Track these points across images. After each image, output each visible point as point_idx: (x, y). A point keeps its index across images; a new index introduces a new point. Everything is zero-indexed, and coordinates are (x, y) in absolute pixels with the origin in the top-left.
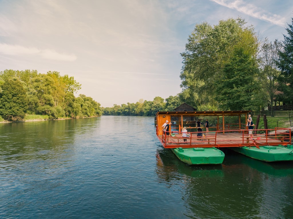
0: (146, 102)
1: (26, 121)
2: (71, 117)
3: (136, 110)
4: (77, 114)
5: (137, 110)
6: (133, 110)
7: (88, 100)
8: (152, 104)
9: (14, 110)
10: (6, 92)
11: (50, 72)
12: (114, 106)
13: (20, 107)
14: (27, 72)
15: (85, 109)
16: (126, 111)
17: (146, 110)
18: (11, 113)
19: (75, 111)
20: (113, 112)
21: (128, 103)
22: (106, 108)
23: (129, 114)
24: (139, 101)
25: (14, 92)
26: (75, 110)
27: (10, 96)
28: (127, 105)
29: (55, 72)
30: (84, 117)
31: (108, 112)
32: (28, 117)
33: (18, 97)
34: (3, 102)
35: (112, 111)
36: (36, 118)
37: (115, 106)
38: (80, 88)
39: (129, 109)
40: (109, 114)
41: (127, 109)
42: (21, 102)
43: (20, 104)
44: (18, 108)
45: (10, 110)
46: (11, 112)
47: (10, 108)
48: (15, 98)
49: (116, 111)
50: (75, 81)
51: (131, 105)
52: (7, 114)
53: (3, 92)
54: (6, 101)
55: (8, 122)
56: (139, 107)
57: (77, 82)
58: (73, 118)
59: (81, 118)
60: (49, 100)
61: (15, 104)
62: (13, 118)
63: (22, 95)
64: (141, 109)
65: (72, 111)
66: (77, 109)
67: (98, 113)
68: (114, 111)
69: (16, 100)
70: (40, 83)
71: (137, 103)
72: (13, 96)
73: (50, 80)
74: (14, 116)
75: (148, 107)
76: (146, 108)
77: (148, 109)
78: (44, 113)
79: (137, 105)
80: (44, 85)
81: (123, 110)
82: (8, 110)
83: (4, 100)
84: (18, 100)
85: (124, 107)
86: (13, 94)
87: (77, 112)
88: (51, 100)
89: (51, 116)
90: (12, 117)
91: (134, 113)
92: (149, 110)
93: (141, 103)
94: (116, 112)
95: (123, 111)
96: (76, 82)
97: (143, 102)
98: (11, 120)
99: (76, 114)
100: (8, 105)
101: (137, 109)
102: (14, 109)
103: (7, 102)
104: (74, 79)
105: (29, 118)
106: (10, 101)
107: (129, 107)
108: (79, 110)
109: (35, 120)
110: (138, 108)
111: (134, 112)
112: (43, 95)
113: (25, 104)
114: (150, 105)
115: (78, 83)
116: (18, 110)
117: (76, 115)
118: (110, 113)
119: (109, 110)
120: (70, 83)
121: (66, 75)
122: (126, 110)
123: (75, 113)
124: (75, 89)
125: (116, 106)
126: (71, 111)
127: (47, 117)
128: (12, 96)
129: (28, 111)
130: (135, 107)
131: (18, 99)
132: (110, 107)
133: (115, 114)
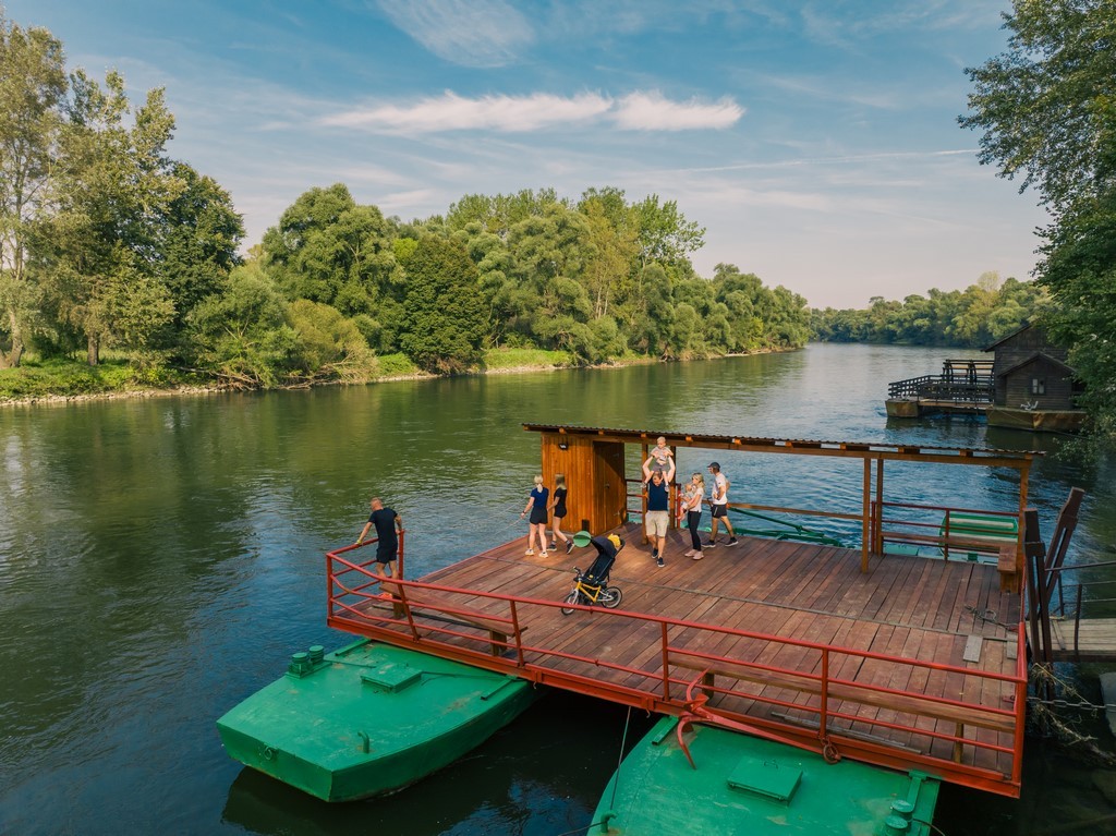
0: (1010, 286)
1: (490, 371)
2: (660, 354)
3: (960, 324)
4: (681, 344)
5: (965, 324)
6: (949, 320)
7: (742, 287)
8: (1036, 296)
9: (440, 337)
10: (419, 279)
11: (592, 190)
12: (872, 304)
13: (460, 326)
14: (525, 197)
15: (719, 326)
16: (920, 327)
17: (1002, 321)
18: (433, 348)
19: (672, 333)
20: (865, 328)
21: (933, 292)
22: (843, 311)
23: (932, 339)
24: (976, 284)
25: (440, 277)
26: (672, 327)
27: (429, 292)
28: (928, 297)
29: (607, 192)
30: (710, 356)
31: (848, 329)
32: (497, 357)
33: (451, 296)
34: (412, 311)
35: (861, 327)
36: (524, 362)
37: (876, 305)
38: (701, 245)
39: (933, 317)
40: (852, 336)
41: (923, 316)
42: (461, 309)
43: (458, 318)
44: (451, 330)
45: (430, 339)
46: (432, 345)
47: (431, 331)
48: (442, 297)
49: (879, 322)
50: (682, 216)
51: (943, 299)
52: (422, 352)
53: (409, 279)
54: (420, 309)
55: (428, 376)
56: (976, 308)
57: (689, 220)
58: (669, 357)
59: (699, 359)
60: (571, 299)
61: (442, 318)
62: (441, 365)
63: (464, 288)
64: (984, 316)
65: (662, 334)
66: (680, 327)
67: (784, 336)
68: (871, 326)
69: (447, 305)
70: (540, 238)
71: (971, 290)
72: (438, 290)
73: (576, 225)
74: (443, 357)
75: (1012, 309)
76: (1004, 316)
77: (1014, 320)
78: (552, 343)
79: (967, 301)
80: (553, 243)
81: (905, 320)
82: (425, 339)
83: (413, 307)
84: (452, 305)
85: (914, 308)
86: (436, 285)
87: (681, 337)
88: (578, 296)
89: (577, 355)
90: (439, 360)
91: (951, 335)
92: (1015, 325)
93: (988, 290)
94: (876, 328)
95: (907, 325)
96: (684, 222)
97: (999, 288)
98: (436, 371)
99: (678, 342)
100: (424, 321)
101: (965, 320)
102: (442, 335)
103: (420, 313)
104: (679, 211)
105: (500, 361)
106: (430, 309)
107: (932, 306)
108: (687, 330)
109: (520, 369)
110: (971, 315)
111: (953, 329)
112: (551, 280)
113: (473, 318)
114: (1027, 300)
115: (695, 225)
116: (452, 338)
117: (679, 348)
118: (856, 331)
119: (852, 322)
120: (663, 228)
121: (651, 198)
122: (919, 322)
123: (676, 339)
124: (681, 248)
125: (880, 305)
126: (658, 335)
127: (562, 356)
128: (434, 291)
129: (512, 337)
130: (959, 311)
131: (451, 301)
132: (857, 309)
133: (874, 337)
